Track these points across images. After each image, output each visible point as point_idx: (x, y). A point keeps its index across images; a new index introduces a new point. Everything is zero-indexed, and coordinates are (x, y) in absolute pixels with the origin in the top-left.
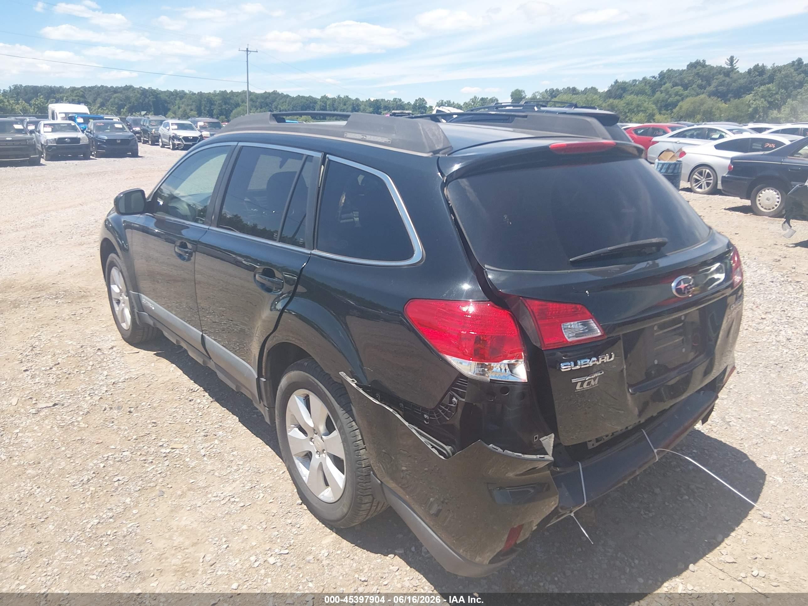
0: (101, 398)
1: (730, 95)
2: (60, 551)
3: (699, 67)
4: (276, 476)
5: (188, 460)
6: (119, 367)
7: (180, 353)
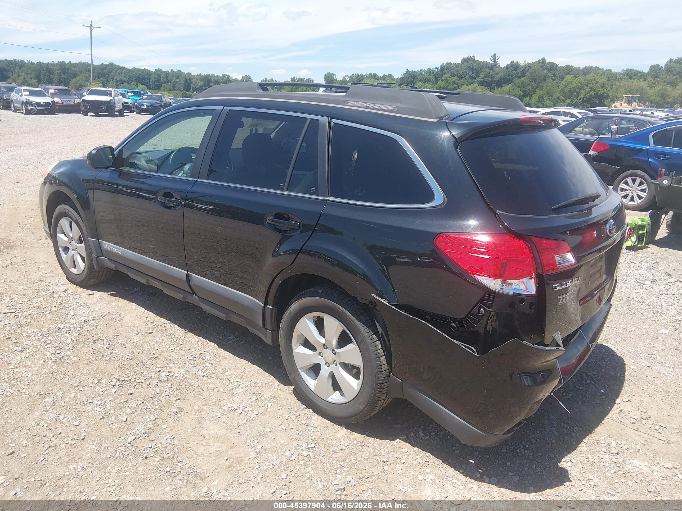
0: (79, 334)
1: (493, 85)
2: (112, 465)
3: (470, 62)
4: (273, 388)
5: (190, 381)
6: (82, 307)
7: (133, 293)
